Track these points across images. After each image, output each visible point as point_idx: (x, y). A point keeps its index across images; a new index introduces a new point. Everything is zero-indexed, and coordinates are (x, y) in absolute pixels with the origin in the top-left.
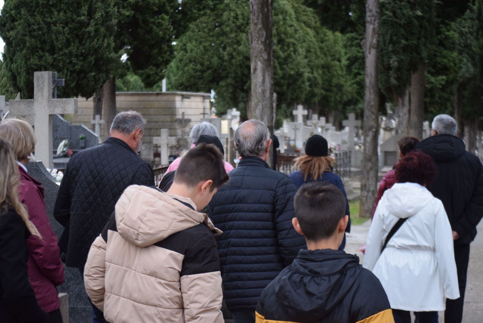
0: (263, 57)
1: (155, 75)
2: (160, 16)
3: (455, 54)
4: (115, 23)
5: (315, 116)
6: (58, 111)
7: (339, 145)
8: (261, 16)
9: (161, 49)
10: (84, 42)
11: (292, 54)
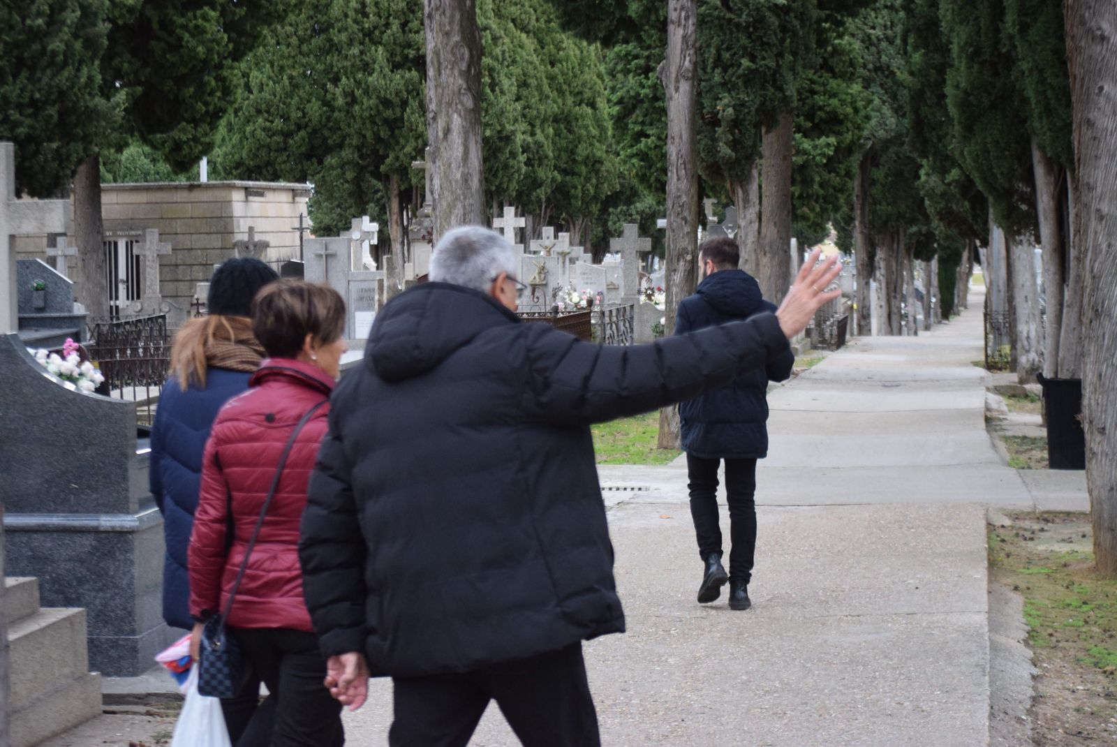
0: (463, 105)
1: (192, 143)
2: (199, 13)
3: (856, 88)
4: (106, 32)
5: (548, 231)
6: (28, 227)
7: (600, 294)
8: (458, 16)
9: (201, 85)
10: (38, 74)
11: (488, 90)
